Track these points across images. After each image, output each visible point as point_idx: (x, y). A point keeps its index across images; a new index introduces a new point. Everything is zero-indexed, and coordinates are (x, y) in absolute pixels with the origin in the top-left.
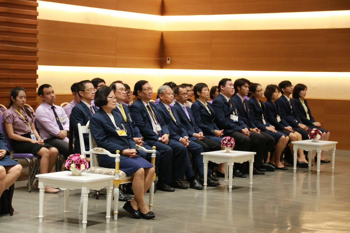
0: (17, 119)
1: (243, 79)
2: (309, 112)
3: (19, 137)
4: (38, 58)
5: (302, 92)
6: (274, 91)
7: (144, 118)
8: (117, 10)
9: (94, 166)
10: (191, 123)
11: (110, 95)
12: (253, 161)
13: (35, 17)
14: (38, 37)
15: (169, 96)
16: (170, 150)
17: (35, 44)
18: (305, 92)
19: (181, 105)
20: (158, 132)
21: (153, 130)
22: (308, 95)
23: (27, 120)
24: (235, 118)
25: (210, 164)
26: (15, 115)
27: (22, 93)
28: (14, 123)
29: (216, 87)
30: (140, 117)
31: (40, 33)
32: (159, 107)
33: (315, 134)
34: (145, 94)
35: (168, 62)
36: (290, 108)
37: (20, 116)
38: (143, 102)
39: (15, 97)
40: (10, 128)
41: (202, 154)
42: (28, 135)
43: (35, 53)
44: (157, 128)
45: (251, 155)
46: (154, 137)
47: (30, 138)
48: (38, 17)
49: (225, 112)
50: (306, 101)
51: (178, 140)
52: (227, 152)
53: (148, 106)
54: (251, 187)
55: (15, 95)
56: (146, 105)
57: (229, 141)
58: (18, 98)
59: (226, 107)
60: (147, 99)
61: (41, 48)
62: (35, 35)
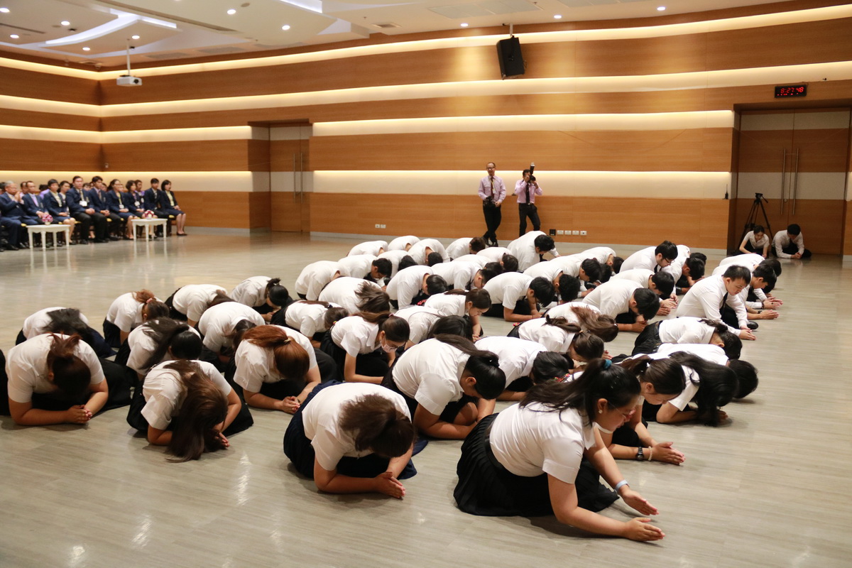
2: (174, 200)
5: (168, 185)
18: (171, 185)
19: (31, 195)
24: (83, 203)
35: (107, 167)
41: (27, 226)
49: (75, 199)
50: (172, 193)
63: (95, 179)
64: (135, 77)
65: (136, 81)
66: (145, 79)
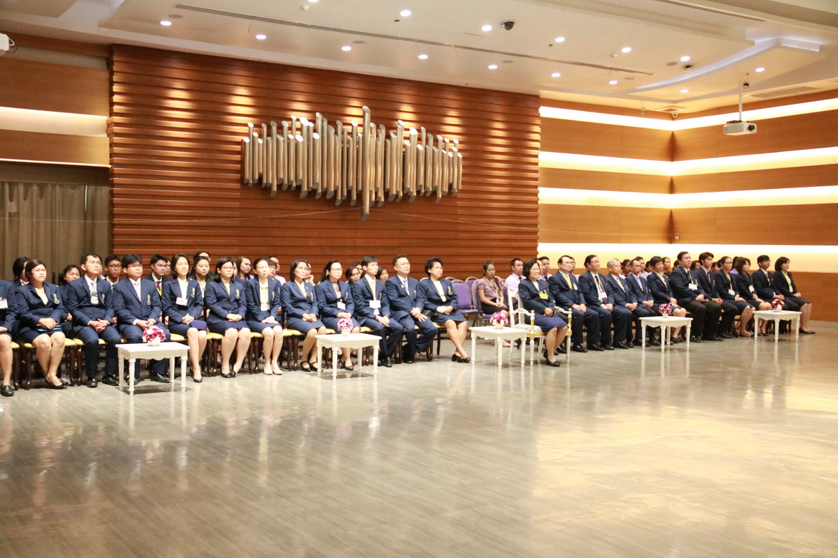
0: (488, 287)
1: (706, 253)
2: (792, 284)
3: (488, 301)
4: (538, 237)
5: (784, 265)
6: (745, 263)
7: (591, 287)
8: (621, 191)
9: (522, 323)
10: (644, 293)
11: (533, 267)
12: (690, 326)
13: (536, 202)
14: (539, 219)
15: (617, 268)
16: (609, 315)
17: (536, 225)
18: (787, 264)
19: (635, 276)
20: (603, 299)
21: (598, 297)
22: (792, 267)
23: (495, 288)
24: (693, 287)
25: (648, 328)
26: (486, 283)
27: (491, 266)
28: (485, 291)
29: (696, 261)
30: (586, 286)
31: (540, 215)
32: (608, 279)
33: (776, 304)
34: (593, 266)
35: (677, 238)
36: (767, 281)
37: (489, 284)
38: (592, 273)
39: (486, 270)
40: (482, 293)
41: (640, 318)
42: (494, 300)
43: (536, 233)
44: (602, 295)
45: (688, 321)
46: (598, 303)
47: (495, 302)
48: (539, 202)
49: (683, 281)
50: (790, 274)
51: (624, 306)
52: (665, 317)
53: (596, 277)
54: (688, 349)
55: (485, 268)
56: (594, 275)
57: (665, 307)
58: (488, 271)
59: (684, 276)
60: (595, 271)
61: (541, 229)
62: (536, 217)
63: (703, 257)
64: (748, 122)
65: (751, 128)
66: (762, 123)
